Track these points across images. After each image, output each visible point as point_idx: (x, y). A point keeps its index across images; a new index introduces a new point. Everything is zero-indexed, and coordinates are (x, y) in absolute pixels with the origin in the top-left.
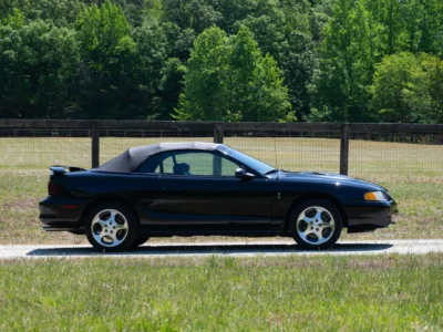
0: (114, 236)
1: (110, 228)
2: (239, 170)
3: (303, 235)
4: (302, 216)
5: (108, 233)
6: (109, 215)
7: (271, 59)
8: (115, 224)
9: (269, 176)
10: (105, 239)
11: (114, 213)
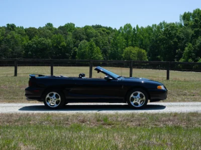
0: (55, 103)
1: (53, 100)
2: (106, 77)
3: (133, 103)
4: (132, 96)
5: (53, 102)
6: (53, 94)
7: (98, 48)
8: (55, 98)
9: (118, 79)
10: (52, 104)
11: (55, 93)
